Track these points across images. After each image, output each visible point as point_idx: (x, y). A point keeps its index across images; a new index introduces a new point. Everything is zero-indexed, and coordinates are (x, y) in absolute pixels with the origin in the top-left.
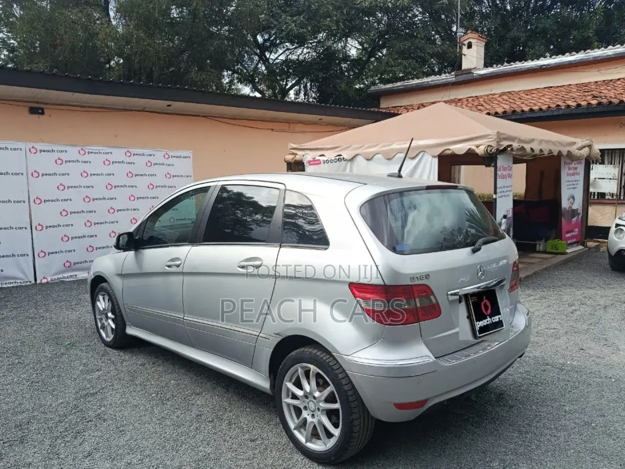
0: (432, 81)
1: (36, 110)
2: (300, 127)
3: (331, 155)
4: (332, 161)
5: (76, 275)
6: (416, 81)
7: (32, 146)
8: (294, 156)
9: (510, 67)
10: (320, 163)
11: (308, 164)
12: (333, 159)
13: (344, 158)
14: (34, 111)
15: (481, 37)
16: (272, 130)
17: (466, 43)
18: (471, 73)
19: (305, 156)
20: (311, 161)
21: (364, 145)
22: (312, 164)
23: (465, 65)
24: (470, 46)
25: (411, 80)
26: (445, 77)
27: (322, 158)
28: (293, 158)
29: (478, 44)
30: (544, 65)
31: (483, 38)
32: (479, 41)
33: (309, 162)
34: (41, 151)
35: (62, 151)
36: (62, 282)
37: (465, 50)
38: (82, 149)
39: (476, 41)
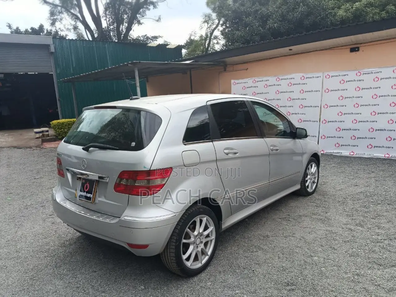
1: (354, 50)
5: (341, 153)
7: (327, 74)
14: (353, 50)
34: (332, 76)
35: (345, 75)
36: (332, 155)
38: (359, 72)
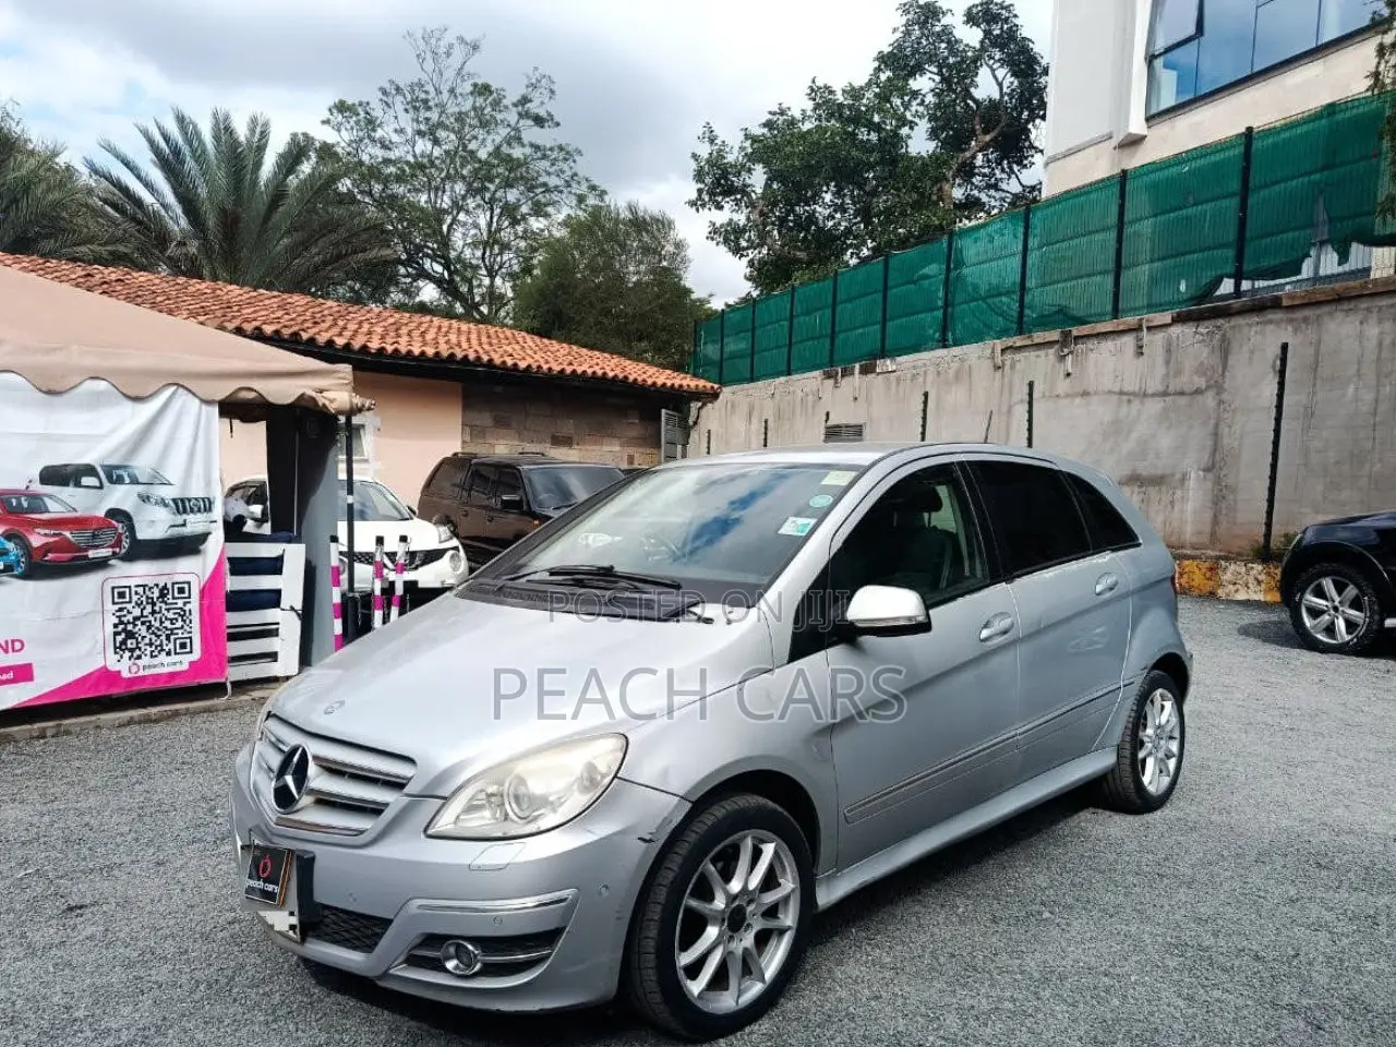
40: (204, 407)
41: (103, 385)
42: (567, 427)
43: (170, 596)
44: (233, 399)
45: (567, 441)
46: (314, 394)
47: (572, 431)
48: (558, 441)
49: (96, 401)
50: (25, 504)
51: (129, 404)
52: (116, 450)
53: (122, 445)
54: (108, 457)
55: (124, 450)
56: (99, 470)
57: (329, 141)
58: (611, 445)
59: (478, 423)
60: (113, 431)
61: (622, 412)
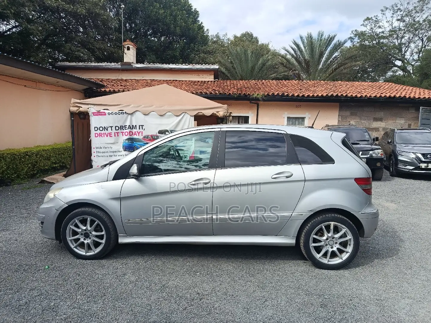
0: (105, 66)
2: (42, 86)
3: (116, 109)
4: (116, 114)
6: (93, 64)
8: (78, 108)
9: (154, 65)
10: (105, 115)
11: (92, 115)
12: (117, 112)
13: (126, 112)
15: (135, 45)
16: (25, 86)
17: (127, 46)
18: (130, 65)
19: (90, 109)
20: (95, 113)
21: (141, 105)
22: (96, 115)
23: (126, 60)
24: (128, 49)
25: (90, 63)
26: (113, 65)
27: (106, 111)
28: (78, 110)
29: (134, 49)
30: (173, 68)
31: (136, 46)
32: (134, 47)
33: (93, 113)
37: (126, 51)
39: (132, 46)
40: (191, 117)
41: (170, 113)
42: (381, 114)
43: (183, 158)
44: (197, 115)
45: (381, 120)
46: (216, 113)
47: (383, 116)
48: (376, 120)
49: (170, 117)
50: (156, 138)
51: (176, 117)
52: (172, 127)
53: (174, 126)
54: (171, 128)
55: (174, 127)
56: (169, 131)
57: (363, 30)
58: (400, 120)
59: (344, 115)
60: (172, 123)
61: (407, 108)
